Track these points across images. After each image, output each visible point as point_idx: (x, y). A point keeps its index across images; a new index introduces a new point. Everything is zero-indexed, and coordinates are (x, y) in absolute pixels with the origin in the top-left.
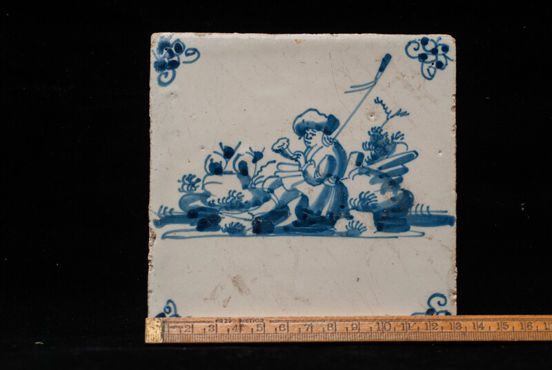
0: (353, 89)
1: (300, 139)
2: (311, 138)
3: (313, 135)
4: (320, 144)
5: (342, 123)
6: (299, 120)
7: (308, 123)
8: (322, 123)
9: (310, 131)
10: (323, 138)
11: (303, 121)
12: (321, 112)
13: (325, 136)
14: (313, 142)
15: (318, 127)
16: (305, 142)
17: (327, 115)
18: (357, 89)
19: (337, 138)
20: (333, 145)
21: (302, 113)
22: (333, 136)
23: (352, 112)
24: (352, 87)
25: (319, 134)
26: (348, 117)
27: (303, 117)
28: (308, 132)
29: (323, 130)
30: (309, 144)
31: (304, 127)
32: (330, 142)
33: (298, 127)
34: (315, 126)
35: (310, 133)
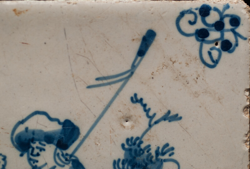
0: (100, 82)
1: (22, 155)
2: (38, 155)
3: (41, 150)
4: (51, 163)
5: (83, 132)
6: (21, 128)
7: (33, 132)
8: (55, 133)
9: (36, 144)
10: (56, 155)
11: (27, 129)
12: (52, 116)
13: (59, 151)
14: (41, 160)
15: (48, 138)
16: (30, 160)
17: (62, 120)
18: (105, 82)
19: (77, 154)
20: (70, 165)
21: (24, 117)
22: (70, 151)
23: (98, 116)
24: (97, 79)
25: (50, 149)
26: (91, 123)
27: (27, 124)
28: (34, 146)
29: (56, 142)
30: (36, 164)
31: (28, 139)
32: (66, 160)
33: (19, 138)
34: (43, 136)
35: (37, 148)
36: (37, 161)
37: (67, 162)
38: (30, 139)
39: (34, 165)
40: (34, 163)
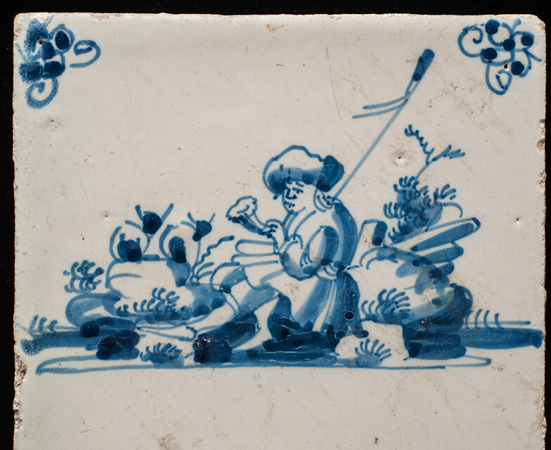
0: (369, 111)
1: (275, 198)
2: (295, 197)
3: (298, 191)
4: (311, 208)
5: (348, 170)
6: (275, 166)
7: (289, 172)
8: (315, 171)
9: (293, 185)
10: (316, 197)
11: (281, 167)
12: (312, 151)
13: (319, 193)
14: (298, 204)
15: (307, 178)
16: (285, 203)
17: (323, 157)
18: (374, 111)
20: (333, 209)
21: (279, 153)
23: (365, 151)
24: (365, 108)
25: (309, 190)
26: (358, 160)
27: (281, 161)
28: (289, 186)
29: (316, 182)
30: (292, 208)
31: (282, 178)
32: (328, 203)
33: (272, 177)
34: (301, 175)
35: (294, 189)
36: (294, 205)
37: (329, 206)
38: (285, 179)
39: (290, 209)
40: (290, 207)
